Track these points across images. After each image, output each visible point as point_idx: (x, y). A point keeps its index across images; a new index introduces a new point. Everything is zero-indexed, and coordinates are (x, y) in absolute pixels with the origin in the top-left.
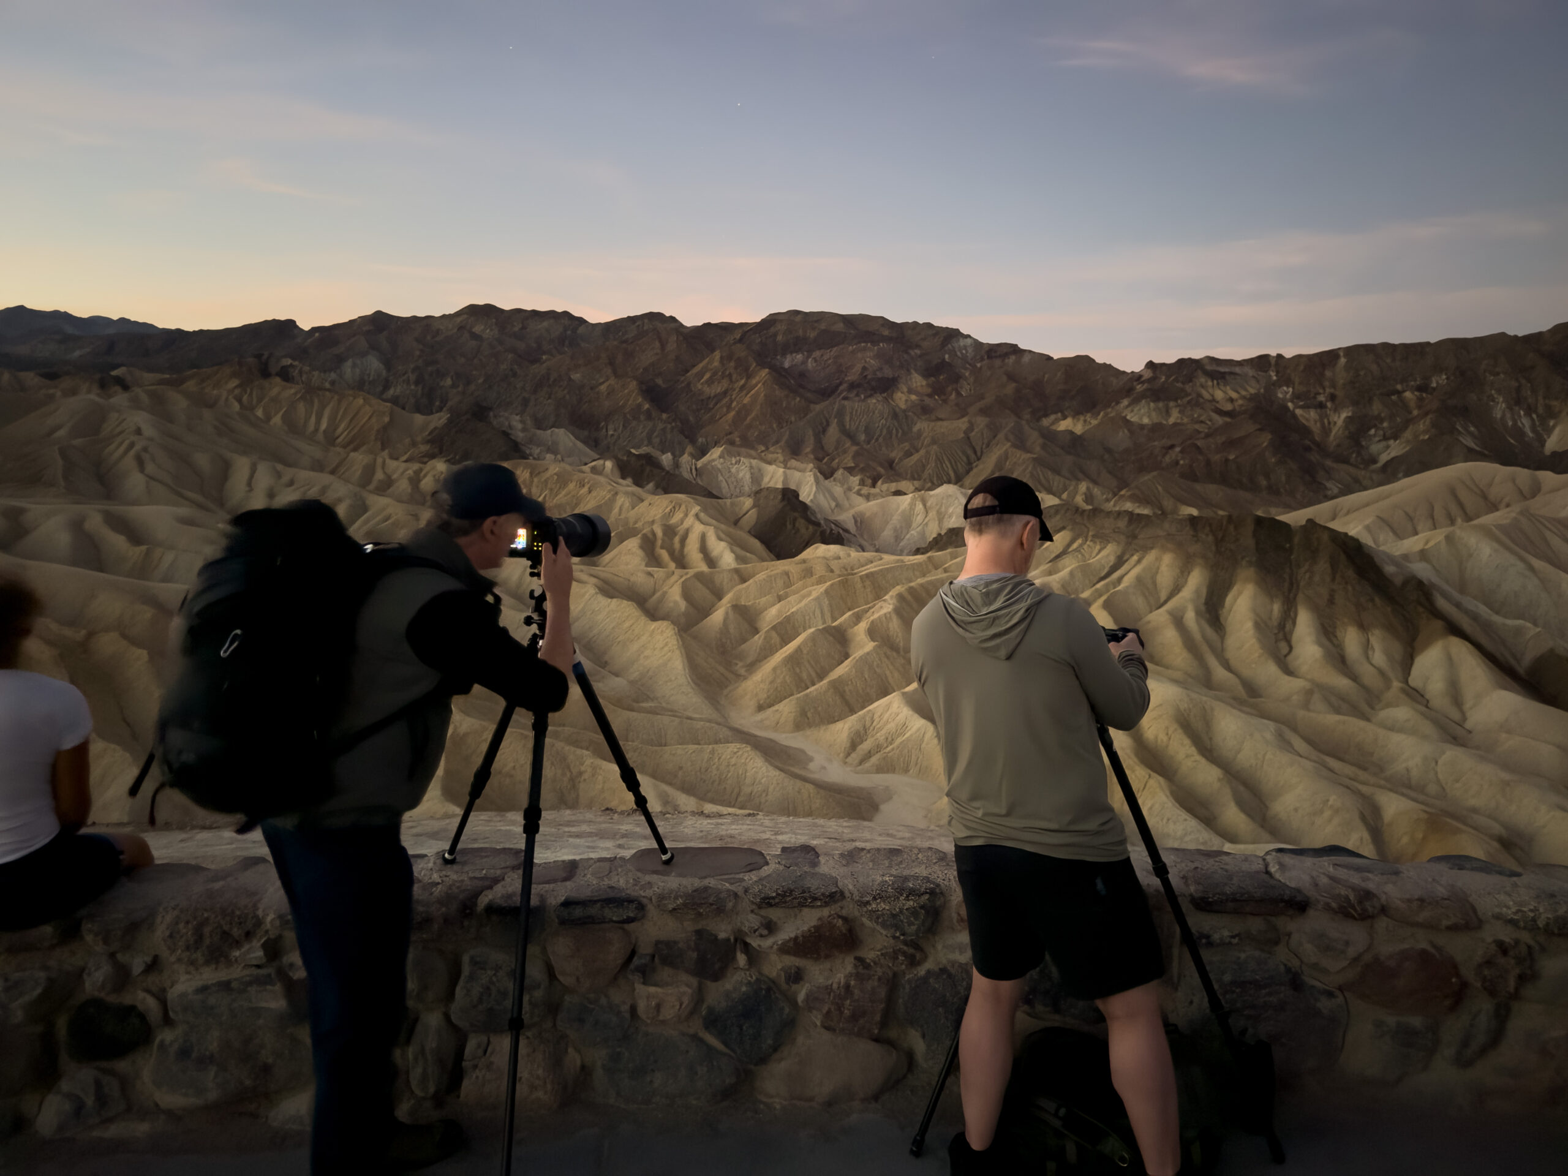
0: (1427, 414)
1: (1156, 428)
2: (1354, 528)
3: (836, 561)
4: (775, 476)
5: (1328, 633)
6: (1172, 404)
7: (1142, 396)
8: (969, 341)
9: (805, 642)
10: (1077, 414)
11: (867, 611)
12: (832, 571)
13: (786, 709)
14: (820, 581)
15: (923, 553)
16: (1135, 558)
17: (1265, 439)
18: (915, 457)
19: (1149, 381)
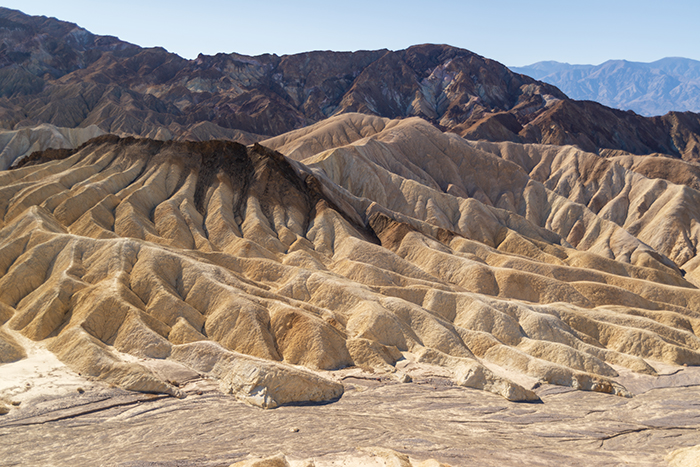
1: (205, 95)
5: (265, 210)
6: (214, 80)
7: (196, 75)
8: (84, 32)
10: (157, 83)
16: (153, 168)
17: (266, 103)
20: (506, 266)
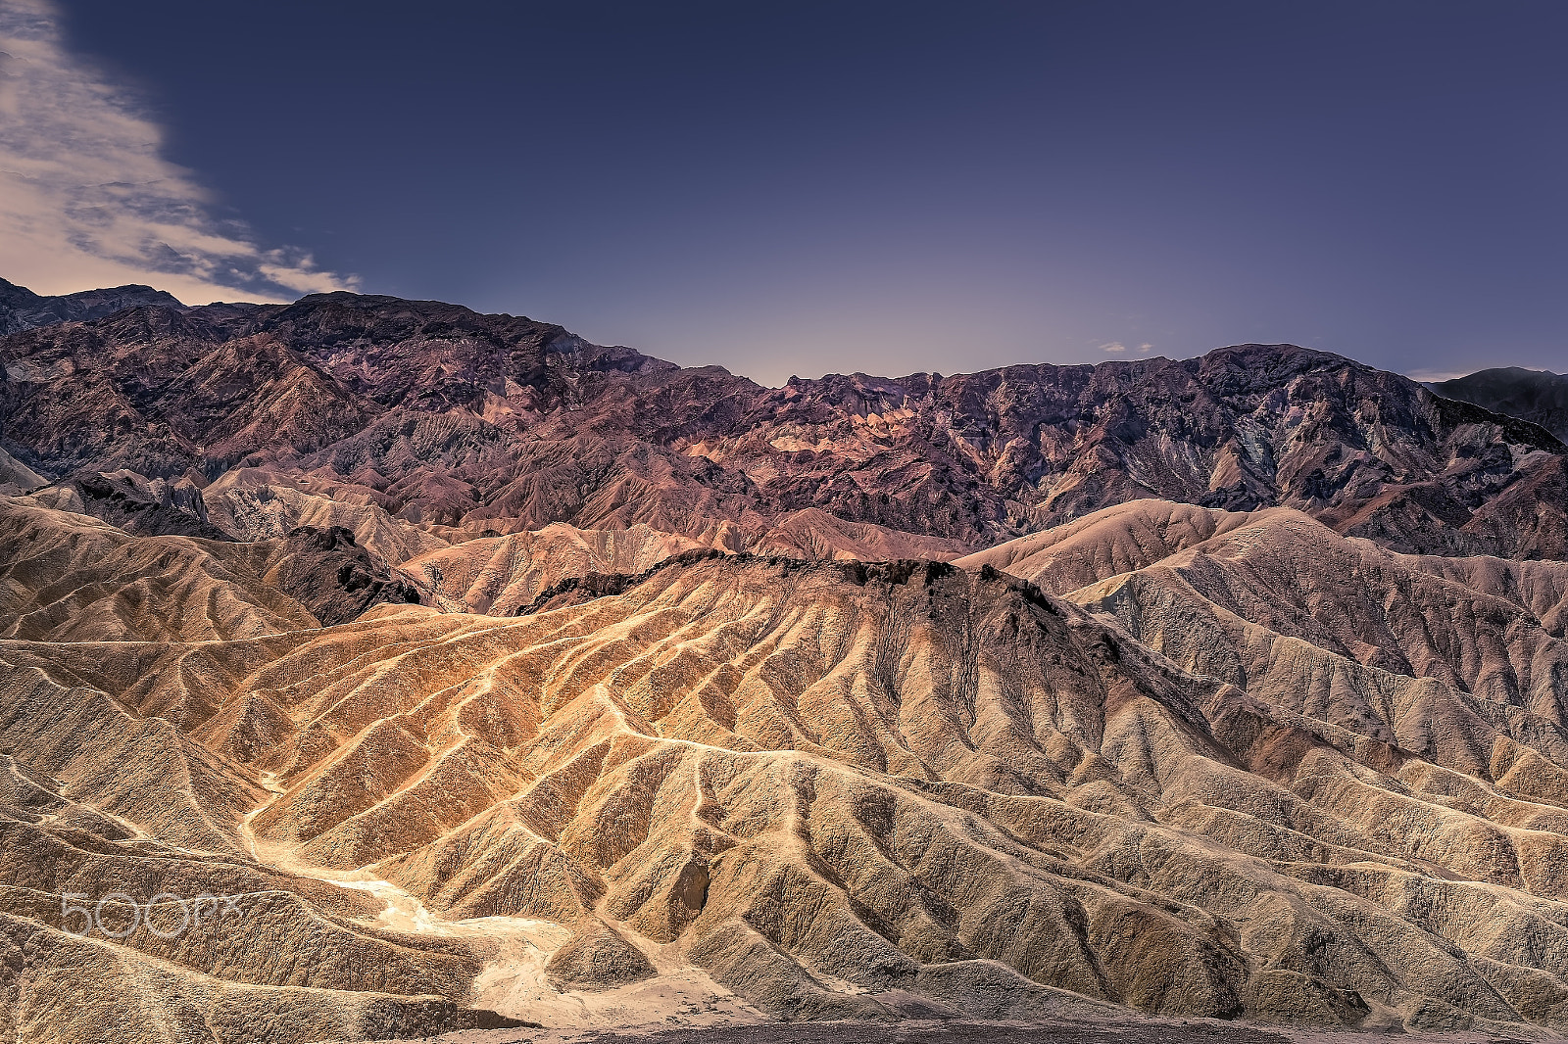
0: (1092, 446)
1: (804, 458)
2: (1030, 572)
3: (407, 627)
4: (319, 510)
5: (1013, 698)
6: (821, 428)
7: (787, 417)
8: (576, 342)
9: (368, 741)
10: (711, 437)
11: (453, 693)
12: (405, 639)
13: (343, 835)
14: (388, 655)
15: (528, 613)
16: (794, 614)
17: (926, 470)
18: (511, 488)
19: (796, 399)
20: (1531, 826)
